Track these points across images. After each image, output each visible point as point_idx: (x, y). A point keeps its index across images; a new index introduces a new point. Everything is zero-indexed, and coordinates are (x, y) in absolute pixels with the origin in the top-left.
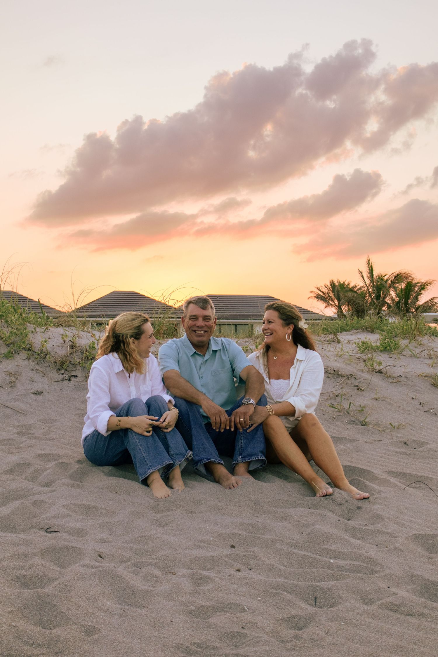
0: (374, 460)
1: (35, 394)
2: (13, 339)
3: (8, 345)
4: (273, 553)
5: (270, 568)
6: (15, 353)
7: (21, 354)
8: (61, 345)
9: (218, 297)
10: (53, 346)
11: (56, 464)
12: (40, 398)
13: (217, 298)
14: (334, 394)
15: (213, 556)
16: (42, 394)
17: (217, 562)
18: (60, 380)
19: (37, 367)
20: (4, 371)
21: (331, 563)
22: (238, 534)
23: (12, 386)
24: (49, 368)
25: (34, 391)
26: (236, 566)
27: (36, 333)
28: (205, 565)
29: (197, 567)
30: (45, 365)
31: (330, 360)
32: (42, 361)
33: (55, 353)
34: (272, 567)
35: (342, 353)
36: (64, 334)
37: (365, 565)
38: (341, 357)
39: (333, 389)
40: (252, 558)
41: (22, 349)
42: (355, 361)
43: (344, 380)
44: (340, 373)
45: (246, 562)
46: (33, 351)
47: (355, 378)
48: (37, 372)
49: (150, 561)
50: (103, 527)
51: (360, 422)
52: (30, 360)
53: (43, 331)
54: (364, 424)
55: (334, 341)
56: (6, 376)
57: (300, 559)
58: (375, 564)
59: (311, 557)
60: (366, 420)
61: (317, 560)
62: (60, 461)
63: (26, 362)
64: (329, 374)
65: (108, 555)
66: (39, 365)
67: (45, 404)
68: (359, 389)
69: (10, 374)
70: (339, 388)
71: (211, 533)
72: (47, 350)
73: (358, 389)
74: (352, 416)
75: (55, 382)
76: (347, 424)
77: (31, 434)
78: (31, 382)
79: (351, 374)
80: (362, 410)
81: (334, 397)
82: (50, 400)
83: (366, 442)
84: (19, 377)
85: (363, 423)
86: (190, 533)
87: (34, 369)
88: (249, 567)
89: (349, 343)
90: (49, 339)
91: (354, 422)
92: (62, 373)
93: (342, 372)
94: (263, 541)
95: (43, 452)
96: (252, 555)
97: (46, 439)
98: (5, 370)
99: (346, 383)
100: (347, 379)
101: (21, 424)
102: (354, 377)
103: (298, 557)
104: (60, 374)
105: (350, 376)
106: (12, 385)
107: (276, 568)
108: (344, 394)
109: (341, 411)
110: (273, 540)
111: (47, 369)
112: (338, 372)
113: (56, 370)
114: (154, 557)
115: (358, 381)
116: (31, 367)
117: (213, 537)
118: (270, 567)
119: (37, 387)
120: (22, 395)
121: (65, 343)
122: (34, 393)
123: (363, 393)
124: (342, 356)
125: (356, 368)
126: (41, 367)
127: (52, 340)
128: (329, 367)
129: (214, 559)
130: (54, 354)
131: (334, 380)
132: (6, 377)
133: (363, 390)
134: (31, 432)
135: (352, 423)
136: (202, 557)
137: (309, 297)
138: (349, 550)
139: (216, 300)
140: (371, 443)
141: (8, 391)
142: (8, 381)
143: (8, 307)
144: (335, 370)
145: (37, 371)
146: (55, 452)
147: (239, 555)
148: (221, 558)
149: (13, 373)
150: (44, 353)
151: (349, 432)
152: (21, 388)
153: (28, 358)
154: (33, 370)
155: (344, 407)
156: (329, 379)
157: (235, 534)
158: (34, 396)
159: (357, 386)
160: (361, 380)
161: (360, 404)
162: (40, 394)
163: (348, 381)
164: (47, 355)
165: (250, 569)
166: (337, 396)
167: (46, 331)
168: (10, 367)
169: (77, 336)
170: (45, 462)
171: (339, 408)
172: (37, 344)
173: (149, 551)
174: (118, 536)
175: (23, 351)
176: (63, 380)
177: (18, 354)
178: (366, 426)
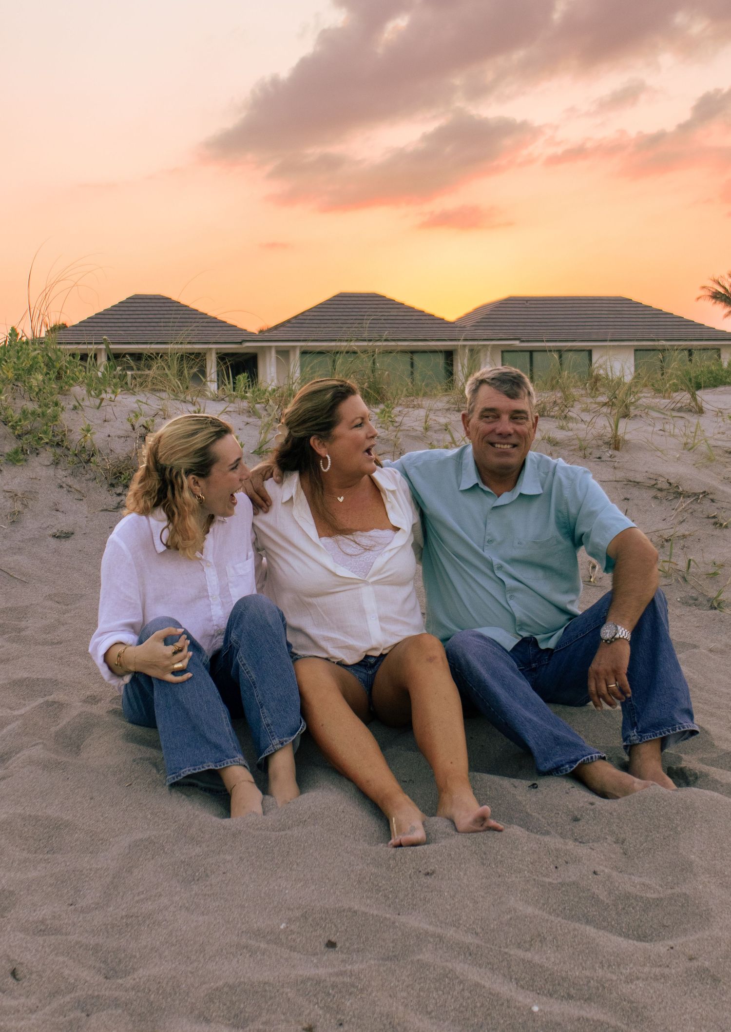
0: (720, 697)
1: (57, 537)
2: (27, 424)
3: (19, 437)
4: (408, 976)
5: (384, 1025)
6: (31, 452)
7: (43, 455)
8: (126, 434)
9: (527, 301)
10: (109, 436)
11: (40, 706)
12: (67, 545)
13: (525, 302)
14: (661, 536)
15: (265, 983)
16: (73, 536)
17: (271, 998)
18: (112, 507)
19: (70, 481)
20: (4, 491)
21: (532, 1012)
22: (350, 909)
23: (13, 521)
24: (95, 482)
25: (56, 531)
26: (309, 1014)
27: (83, 410)
28: (242, 1006)
29: (223, 1011)
30: (88, 476)
31: (665, 458)
32: (81, 469)
33: (109, 451)
34: (390, 1023)
35: (696, 441)
36: (137, 410)
37: (613, 1022)
38: (692, 450)
39: (662, 525)
40: (351, 994)
41: (47, 443)
42: (722, 459)
43: (688, 505)
44: (681, 489)
45: (334, 1003)
46: (66, 448)
47: (713, 501)
48: (69, 491)
49: (117, 994)
50: (62, 882)
51: (708, 601)
52: (59, 467)
53: (97, 404)
54: (715, 605)
55: (690, 411)
56: (6, 501)
57: (466, 994)
58: (640, 1018)
59: (491, 993)
60: (721, 598)
61: (503, 1004)
62: (50, 698)
63: (51, 472)
64: (660, 490)
65: (31, 974)
66: (75, 477)
67: (73, 559)
68: (718, 525)
69: (14, 496)
70: (675, 522)
71: (289, 909)
72: (93, 445)
73: (715, 524)
74: (693, 588)
75: (102, 510)
76: (679, 604)
77: (20, 630)
78: (54, 513)
79: (704, 492)
80: (715, 574)
81: (661, 543)
82: (85, 550)
83: (711, 651)
84: (31, 503)
85: (712, 603)
86: (243, 907)
87: (64, 485)
88: (339, 1016)
89: (720, 414)
90: (105, 421)
91: (696, 600)
92: (118, 492)
93: (685, 487)
94: (400, 934)
95: (25, 675)
96: (353, 986)
97: (45, 643)
98: (5, 488)
99: (690, 511)
100: (695, 502)
101: (9, 605)
102: (711, 496)
103: (463, 990)
104: (115, 495)
105: (701, 496)
106: (15, 519)
107: (399, 1024)
108: (684, 536)
109: (671, 575)
110: (420, 934)
111: (91, 484)
112: (677, 486)
113: (107, 485)
114: (129, 981)
115: (718, 505)
116: (59, 481)
117: (290, 921)
118: (385, 1022)
119: (63, 523)
120: (30, 540)
121: (134, 429)
122: (54, 536)
123: (726, 532)
124: (696, 447)
125: (719, 474)
126: (79, 481)
127: (111, 423)
128: (660, 476)
129: (266, 991)
130: (108, 454)
131: (667, 503)
132: (5, 503)
133: (726, 527)
134: (23, 624)
135: (691, 602)
136: (240, 984)
137: (698, 296)
138: (588, 973)
139: (524, 306)
140: (722, 652)
141: (6, 530)
142: (8, 511)
143: (35, 358)
144: (671, 481)
145: (70, 489)
146: (49, 675)
147: (322, 985)
148: (281, 991)
149: (19, 495)
150: (89, 453)
151: (679, 624)
152: (31, 525)
153: (56, 463)
154: (61, 487)
155: (678, 567)
156: (657, 502)
157: (344, 910)
158: (53, 542)
159: (714, 517)
160: (725, 505)
161: (713, 557)
162: (68, 537)
163: (695, 507)
164: (93, 455)
165: (341, 1024)
166: (667, 541)
167: (103, 404)
168: (17, 481)
169: (161, 413)
170: (24, 699)
171: (667, 568)
172: (77, 434)
173: (135, 957)
174: (82, 911)
175: (48, 448)
176: (117, 508)
177: (38, 454)
178: (717, 611)
